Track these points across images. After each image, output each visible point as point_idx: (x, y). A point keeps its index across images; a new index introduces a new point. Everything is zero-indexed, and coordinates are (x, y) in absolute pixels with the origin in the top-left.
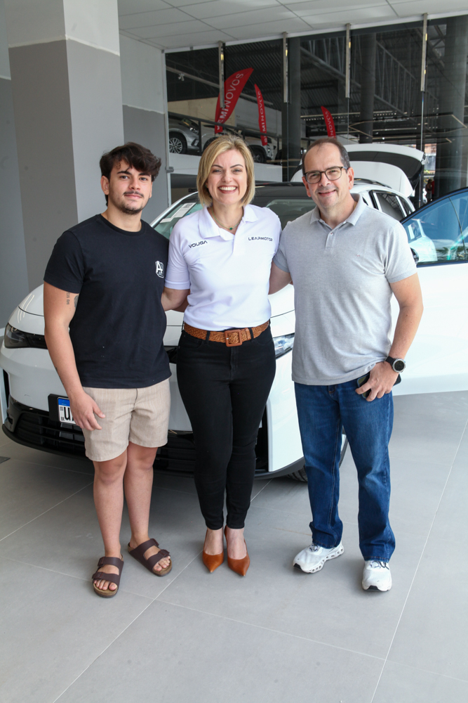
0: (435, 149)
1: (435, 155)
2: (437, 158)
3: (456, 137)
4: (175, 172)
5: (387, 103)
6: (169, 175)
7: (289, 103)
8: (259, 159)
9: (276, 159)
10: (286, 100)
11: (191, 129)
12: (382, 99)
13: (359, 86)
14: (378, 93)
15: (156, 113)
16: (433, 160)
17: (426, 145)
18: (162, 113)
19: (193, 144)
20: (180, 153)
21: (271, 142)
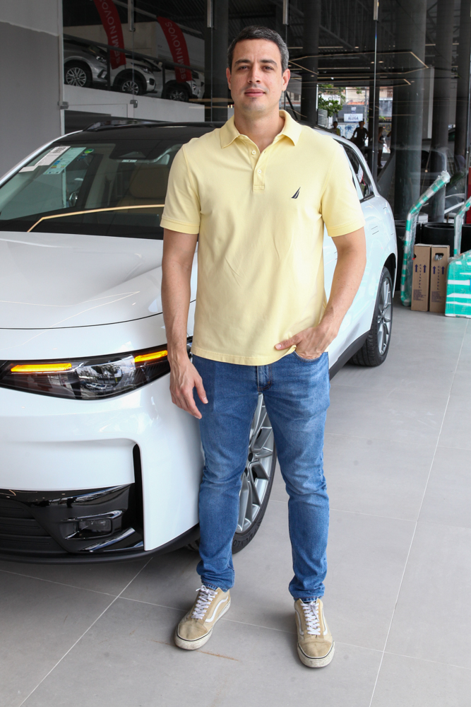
0: (392, 93)
1: (392, 99)
2: (394, 103)
3: (415, 78)
4: (70, 109)
5: (335, 36)
6: (62, 112)
7: (214, 29)
8: (182, 96)
9: (204, 97)
10: (210, 25)
11: (98, 57)
12: (329, 31)
13: (302, 14)
14: (324, 23)
15: (47, 35)
16: (390, 104)
17: (381, 88)
18: (55, 34)
19: (99, 76)
20: (84, 86)
21: (198, 78)
